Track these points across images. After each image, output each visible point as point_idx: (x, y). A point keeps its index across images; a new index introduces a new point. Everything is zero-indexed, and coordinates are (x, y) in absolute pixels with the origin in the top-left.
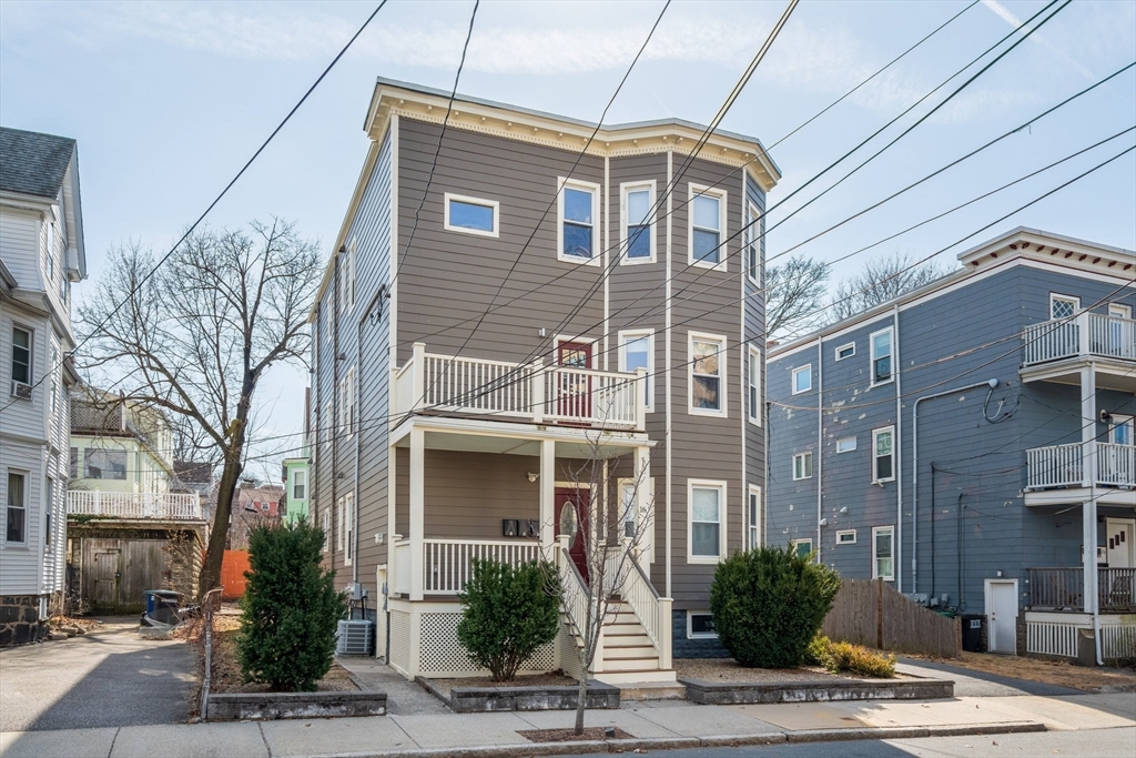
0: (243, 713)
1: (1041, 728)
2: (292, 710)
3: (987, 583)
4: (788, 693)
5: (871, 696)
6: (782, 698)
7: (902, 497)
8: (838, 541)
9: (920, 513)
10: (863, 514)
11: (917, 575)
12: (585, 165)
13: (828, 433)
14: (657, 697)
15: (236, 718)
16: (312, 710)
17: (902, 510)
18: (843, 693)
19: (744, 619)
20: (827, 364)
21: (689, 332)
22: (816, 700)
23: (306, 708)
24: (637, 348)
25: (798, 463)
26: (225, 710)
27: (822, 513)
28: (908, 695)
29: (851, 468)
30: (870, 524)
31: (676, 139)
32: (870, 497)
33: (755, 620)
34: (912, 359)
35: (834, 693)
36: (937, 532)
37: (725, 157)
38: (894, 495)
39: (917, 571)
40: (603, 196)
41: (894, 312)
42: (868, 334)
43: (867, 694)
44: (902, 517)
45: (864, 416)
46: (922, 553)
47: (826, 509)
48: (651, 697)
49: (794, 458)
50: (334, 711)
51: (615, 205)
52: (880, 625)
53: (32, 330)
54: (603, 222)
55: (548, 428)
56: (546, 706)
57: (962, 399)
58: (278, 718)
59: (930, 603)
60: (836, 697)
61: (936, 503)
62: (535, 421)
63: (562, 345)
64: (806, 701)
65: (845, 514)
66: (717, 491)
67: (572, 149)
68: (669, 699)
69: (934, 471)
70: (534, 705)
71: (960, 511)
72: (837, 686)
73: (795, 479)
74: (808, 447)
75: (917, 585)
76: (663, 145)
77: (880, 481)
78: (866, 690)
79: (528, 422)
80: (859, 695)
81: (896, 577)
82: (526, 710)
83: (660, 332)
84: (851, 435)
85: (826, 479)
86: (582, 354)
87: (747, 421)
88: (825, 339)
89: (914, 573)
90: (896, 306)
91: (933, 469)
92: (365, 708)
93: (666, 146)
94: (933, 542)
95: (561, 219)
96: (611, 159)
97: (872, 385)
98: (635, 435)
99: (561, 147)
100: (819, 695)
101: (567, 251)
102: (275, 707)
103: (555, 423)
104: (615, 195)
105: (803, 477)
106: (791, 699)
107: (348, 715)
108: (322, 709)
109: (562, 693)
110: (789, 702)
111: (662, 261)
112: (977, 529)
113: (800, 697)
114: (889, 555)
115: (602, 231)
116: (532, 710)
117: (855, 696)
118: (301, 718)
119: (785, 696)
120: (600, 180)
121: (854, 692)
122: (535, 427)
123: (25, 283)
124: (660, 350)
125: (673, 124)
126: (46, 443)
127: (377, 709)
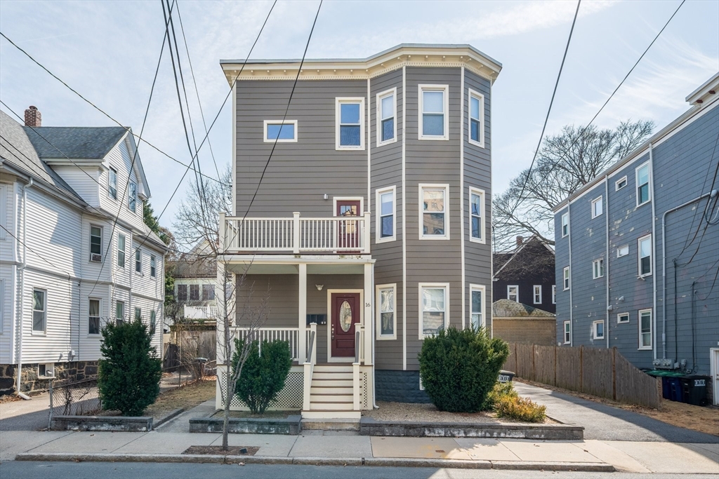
0: (69, 426)
1: (610, 469)
2: (95, 426)
3: (712, 351)
4: (429, 430)
5: (502, 435)
6: (424, 433)
7: (657, 287)
8: (619, 321)
9: (668, 298)
10: (633, 301)
11: (666, 345)
12: (356, 87)
13: (612, 244)
14: (338, 428)
15: (65, 429)
16: (106, 427)
17: (657, 297)
18: (477, 432)
19: (430, 377)
20: (611, 194)
21: (420, 184)
22: (453, 436)
23: (102, 425)
24: (387, 199)
25: (596, 266)
26: (60, 425)
27: (609, 301)
28: (537, 436)
29: (626, 268)
30: (636, 308)
31: (406, 57)
32: (637, 289)
33: (437, 378)
34: (661, 182)
35: (469, 432)
36: (679, 312)
37: (446, 62)
38: (651, 286)
39: (666, 342)
40: (366, 104)
41: (649, 150)
42: (634, 168)
43: (499, 434)
44: (657, 302)
45: (633, 229)
46: (669, 329)
47: (612, 299)
48: (334, 428)
49: (594, 264)
50: (117, 428)
51: (374, 108)
52: (614, 383)
53: (102, 227)
54: (366, 121)
55: (302, 256)
56: (247, 431)
57: (694, 208)
58: (88, 430)
59: (673, 366)
60: (471, 435)
61: (678, 289)
62: (294, 252)
63: (340, 203)
64: (445, 436)
65: (623, 301)
66: (443, 290)
67: (344, 78)
68: (347, 430)
69: (676, 266)
70: (239, 430)
71: (693, 295)
72: (472, 426)
73: (594, 278)
74: (601, 255)
75: (666, 352)
76: (399, 64)
77: (643, 276)
78: (498, 431)
79: (290, 253)
80: (492, 434)
81: (653, 347)
82: (234, 432)
83: (399, 188)
84: (625, 243)
85: (612, 277)
86: (354, 208)
87: (467, 240)
88: (610, 176)
89: (664, 343)
90: (650, 145)
91: (675, 264)
92: (135, 427)
93: (401, 63)
94: (676, 320)
95: (338, 123)
96: (371, 80)
97: (638, 206)
98: (362, 256)
99: (339, 78)
100: (456, 433)
101: (342, 143)
102: (86, 424)
103: (335, 252)
104: (374, 103)
105: (599, 276)
106: (432, 434)
107: (125, 430)
108: (111, 426)
109: (257, 423)
110: (428, 436)
111: (400, 140)
112: (705, 309)
113: (439, 433)
114: (649, 331)
115: (366, 127)
116: (238, 433)
117: (488, 435)
118: (100, 431)
119: (427, 432)
120: (364, 94)
121: (487, 431)
122: (293, 256)
123: (92, 204)
124: (399, 199)
125: (401, 48)
126: (112, 284)
127: (141, 428)
